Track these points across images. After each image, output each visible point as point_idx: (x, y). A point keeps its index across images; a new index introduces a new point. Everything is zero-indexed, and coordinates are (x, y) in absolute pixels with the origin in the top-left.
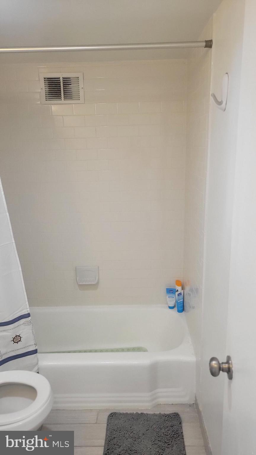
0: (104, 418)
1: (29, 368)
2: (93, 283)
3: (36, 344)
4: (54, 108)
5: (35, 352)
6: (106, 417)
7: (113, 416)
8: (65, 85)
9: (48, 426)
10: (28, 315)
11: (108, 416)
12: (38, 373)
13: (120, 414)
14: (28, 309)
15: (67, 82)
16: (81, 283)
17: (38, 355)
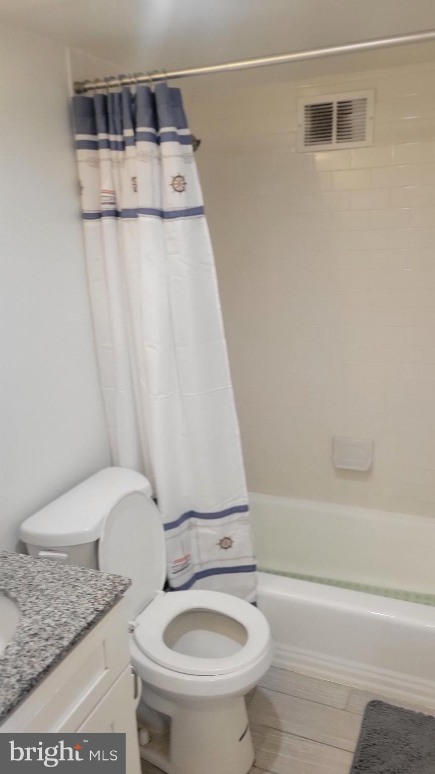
0: (360, 705)
1: (241, 593)
2: (362, 469)
3: (254, 557)
4: (319, 157)
5: (252, 569)
6: (365, 704)
7: (375, 706)
8: (341, 116)
9: (265, 691)
10: (244, 509)
11: (366, 703)
12: (254, 604)
13: (389, 707)
14: (246, 499)
15: (345, 108)
16: (340, 466)
17: (256, 574)
